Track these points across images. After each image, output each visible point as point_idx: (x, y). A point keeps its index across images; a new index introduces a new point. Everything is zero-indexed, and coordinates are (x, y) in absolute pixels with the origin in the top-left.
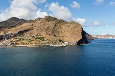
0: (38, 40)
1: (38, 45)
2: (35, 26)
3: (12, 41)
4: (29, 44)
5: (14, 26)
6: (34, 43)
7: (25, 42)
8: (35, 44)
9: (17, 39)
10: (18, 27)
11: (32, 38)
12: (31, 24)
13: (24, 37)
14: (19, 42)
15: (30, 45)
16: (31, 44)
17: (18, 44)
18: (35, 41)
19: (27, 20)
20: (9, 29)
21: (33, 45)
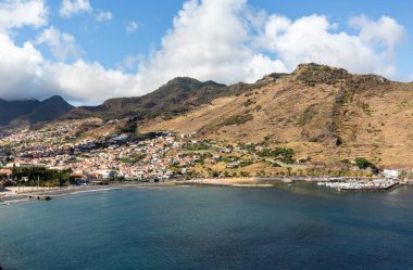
0: (267, 159)
1: (270, 182)
2: (259, 108)
3: (176, 165)
4: (235, 175)
5: (184, 111)
6: (254, 174)
7: (221, 166)
8: (258, 174)
9: (191, 155)
10: (197, 113)
11: (245, 151)
12: (242, 98)
13: (217, 150)
14: (198, 168)
15: (239, 179)
16: (243, 174)
17: (197, 176)
18: (257, 165)
19: (228, 85)
20: (165, 119)
21: (252, 179)
